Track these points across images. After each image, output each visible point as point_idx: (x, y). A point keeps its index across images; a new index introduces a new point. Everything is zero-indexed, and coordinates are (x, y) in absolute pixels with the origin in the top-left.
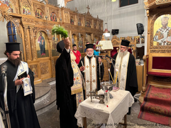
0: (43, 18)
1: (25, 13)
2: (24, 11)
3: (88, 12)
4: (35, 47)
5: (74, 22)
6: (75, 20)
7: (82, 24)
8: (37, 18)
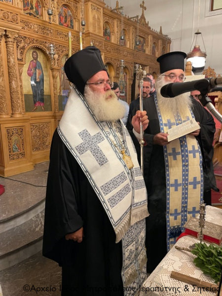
0: (42, 15)
3: (143, 17)
4: (21, 86)
5: (110, 36)
6: (113, 32)
7: (128, 42)
8: (28, 15)
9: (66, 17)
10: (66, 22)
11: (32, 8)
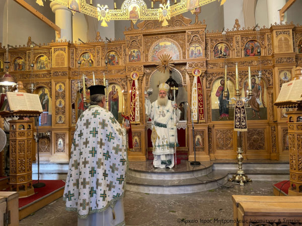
0: (229, 55)
8: (218, 59)
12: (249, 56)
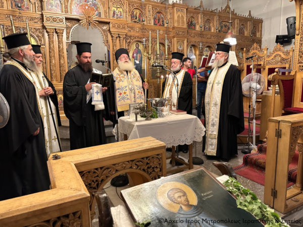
1: (116, 16)
2: (114, 13)
3: (227, 7)
5: (195, 26)
6: (198, 22)
7: (213, 28)
8: (134, 23)
9: (159, 19)
10: (159, 22)
11: (136, 18)
12: (156, 25)
